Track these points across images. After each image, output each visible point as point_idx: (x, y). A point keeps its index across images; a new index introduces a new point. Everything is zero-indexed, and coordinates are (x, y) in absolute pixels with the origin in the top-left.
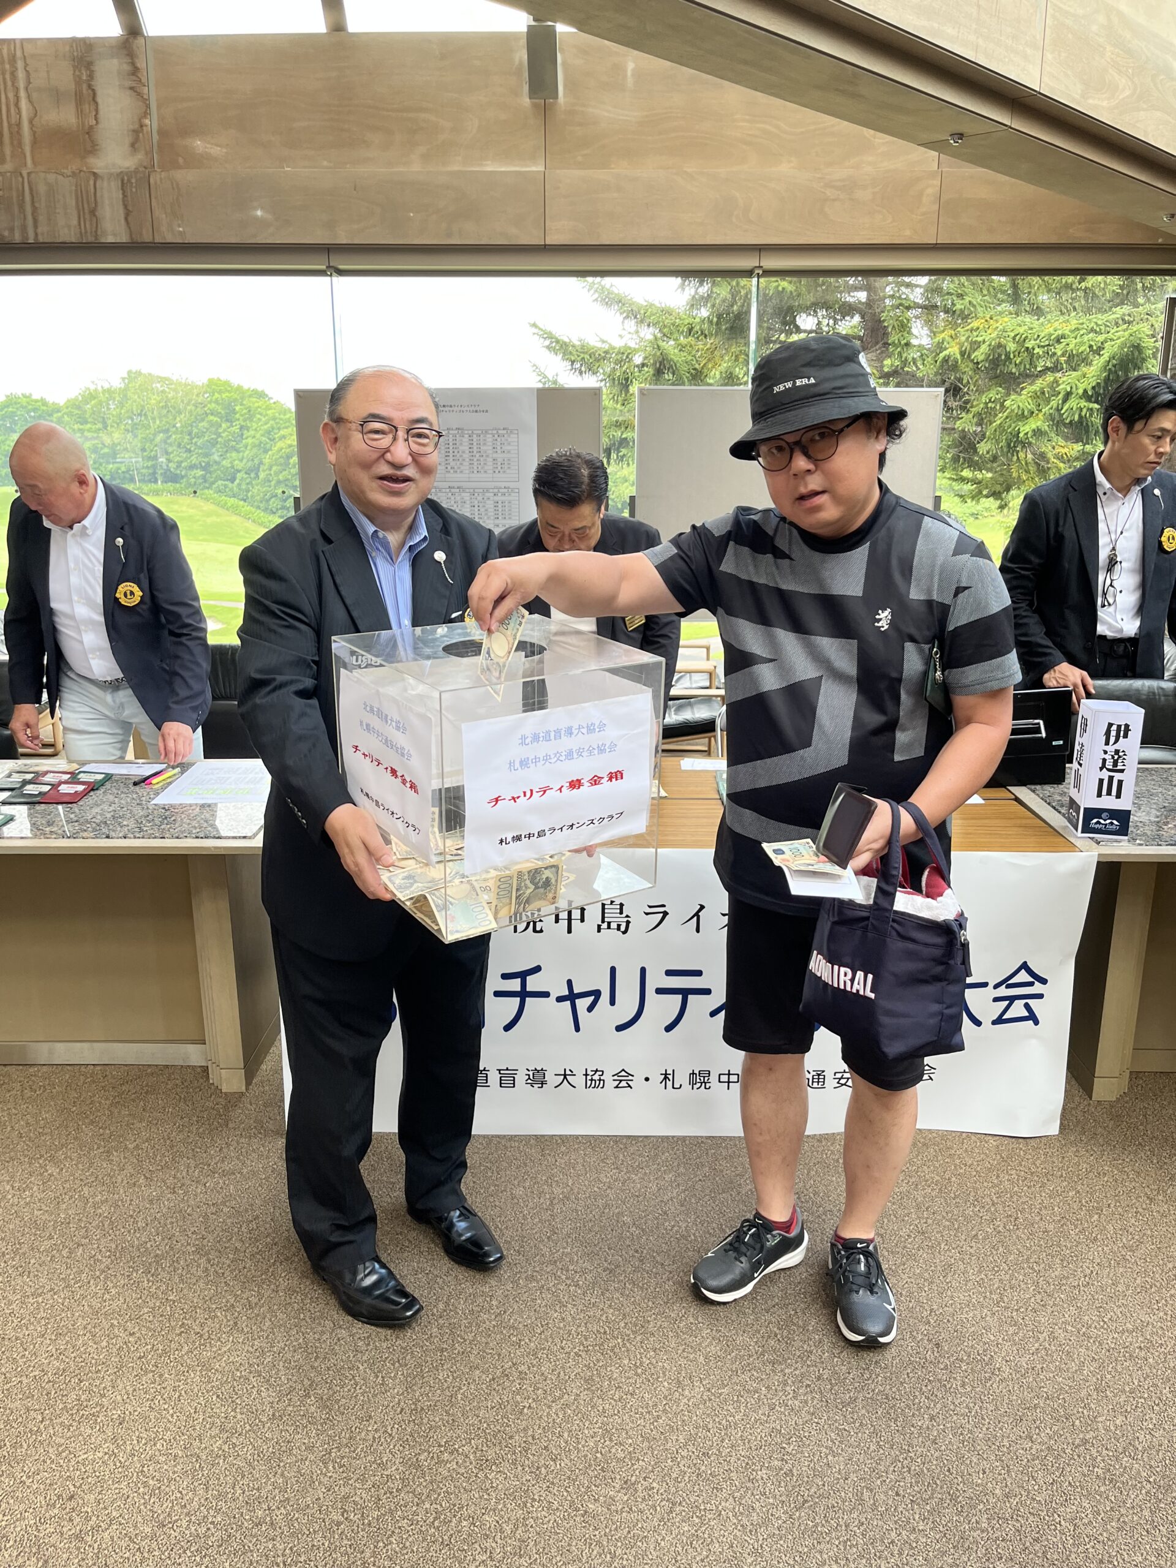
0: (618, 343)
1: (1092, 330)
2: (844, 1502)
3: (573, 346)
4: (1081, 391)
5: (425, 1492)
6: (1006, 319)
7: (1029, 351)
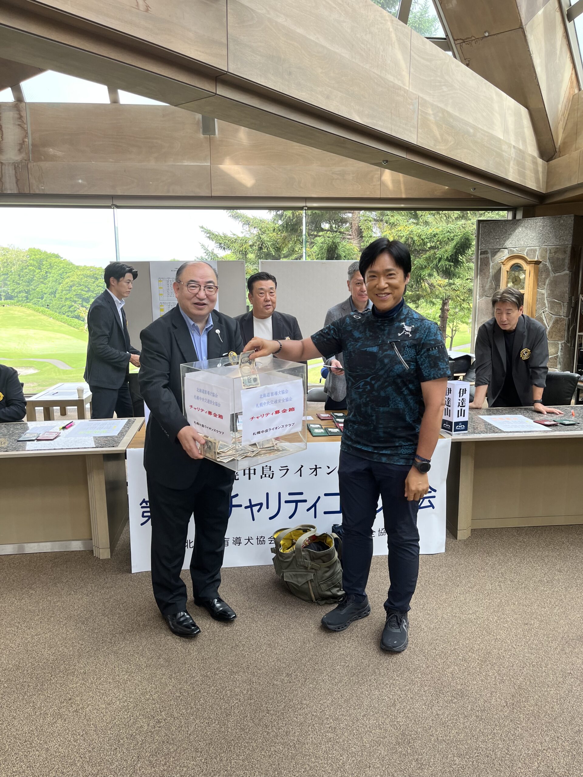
0: (241, 235)
2: (369, 673)
3: (221, 237)
4: (445, 257)
5: (211, 684)
6: (412, 227)
7: (423, 240)
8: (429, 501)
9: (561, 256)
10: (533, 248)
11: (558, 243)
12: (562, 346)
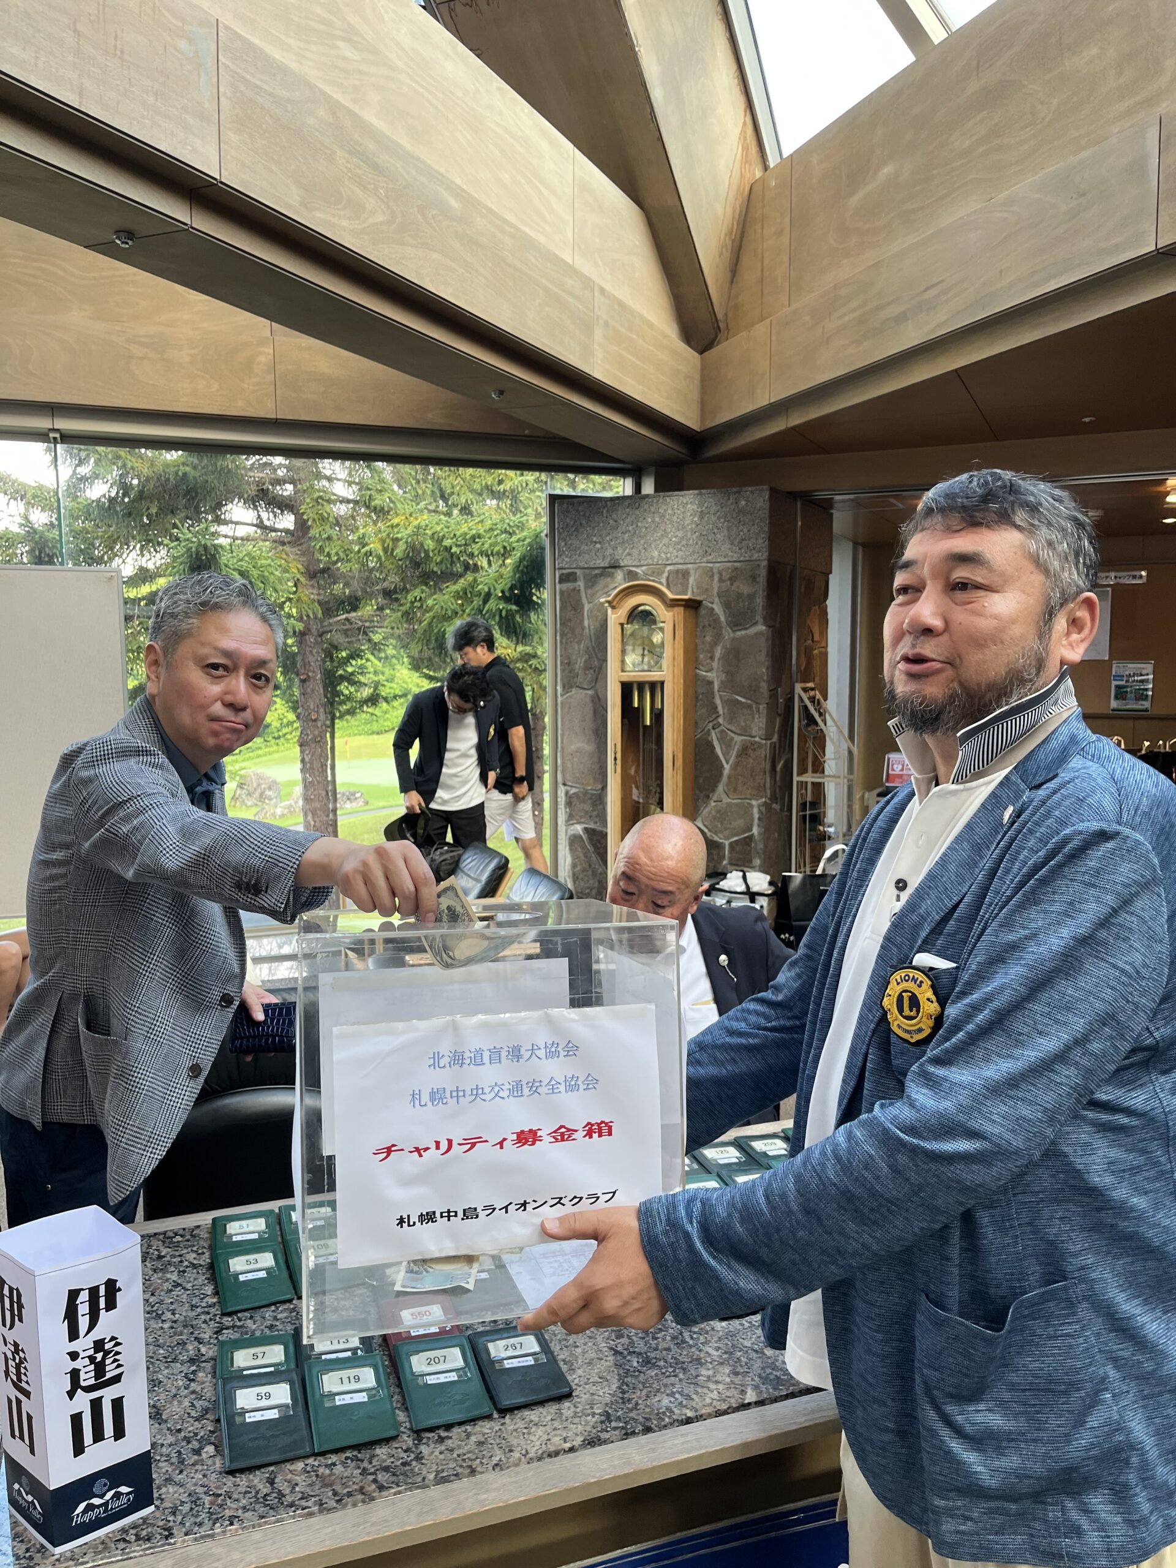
1: (506, 531)
4: (499, 592)
7: (448, 549)
9: (745, 589)
10: (680, 567)
11: (736, 557)
12: (760, 812)
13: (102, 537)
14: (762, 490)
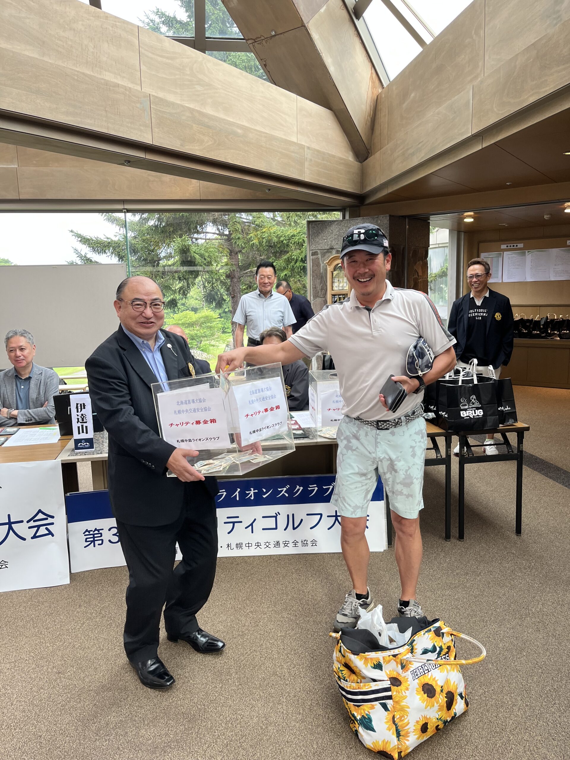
3: (93, 240)
7: (283, 241)
8: (47, 529)
13: (153, 241)
14: (386, 217)
